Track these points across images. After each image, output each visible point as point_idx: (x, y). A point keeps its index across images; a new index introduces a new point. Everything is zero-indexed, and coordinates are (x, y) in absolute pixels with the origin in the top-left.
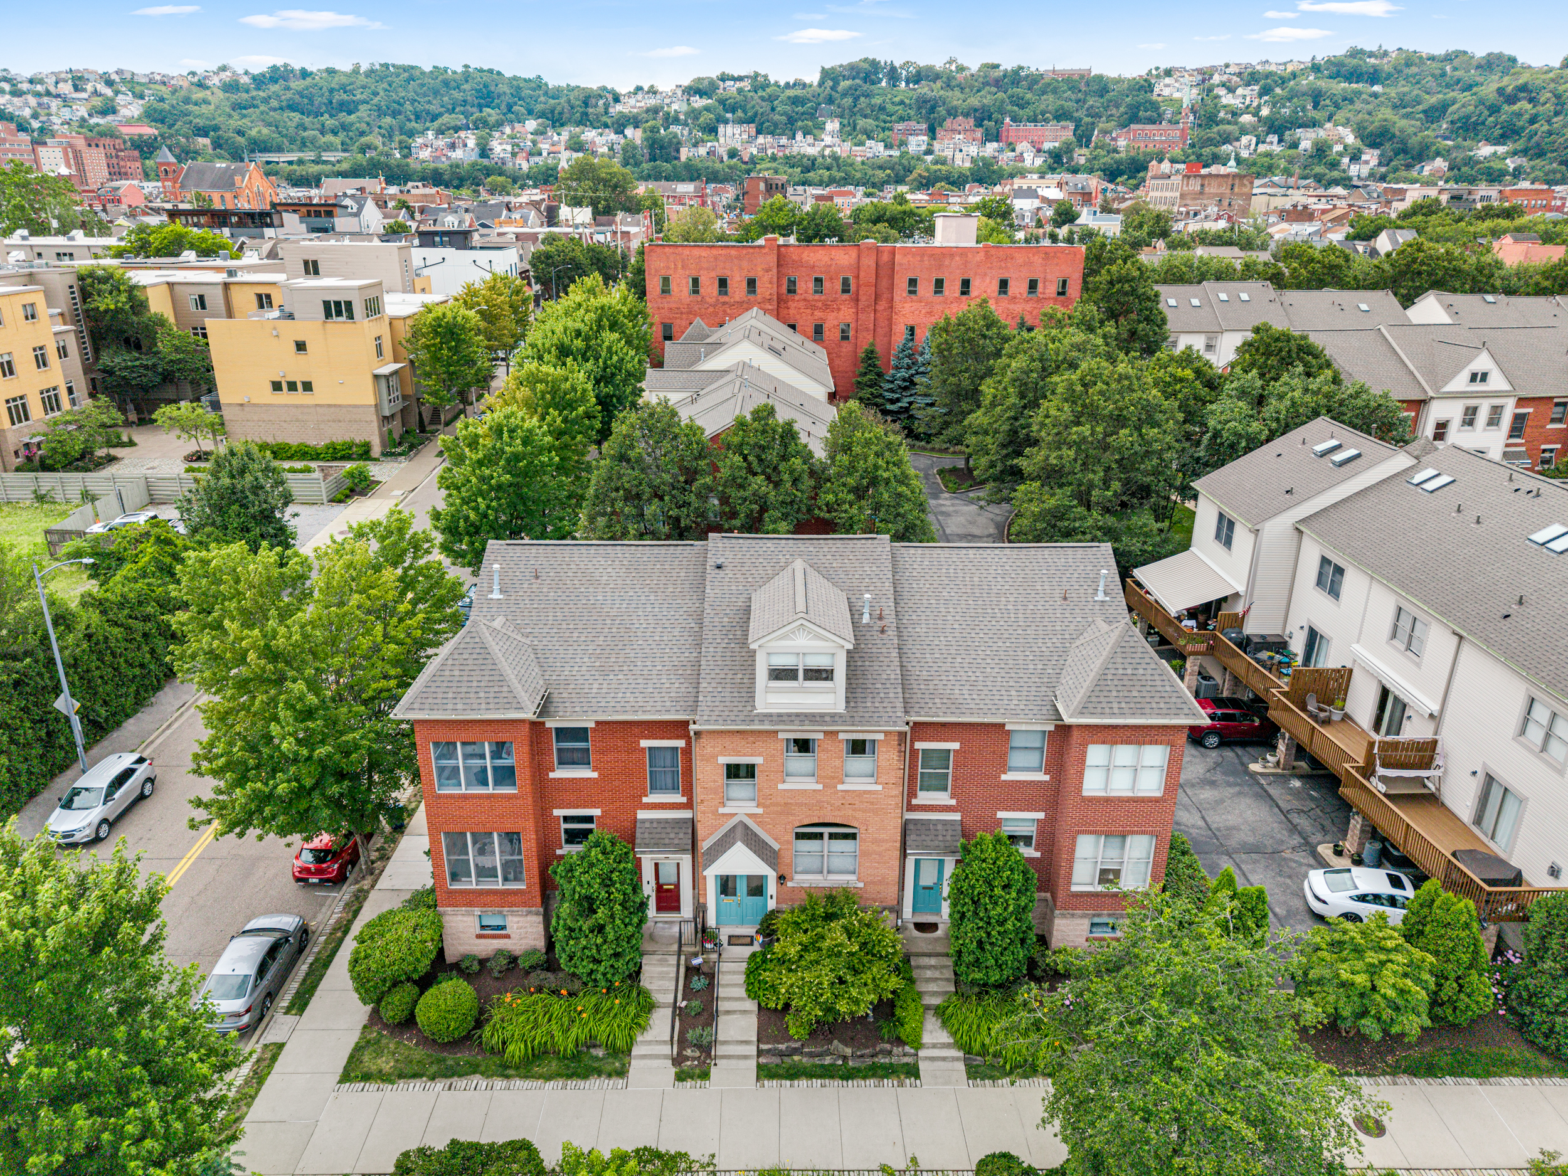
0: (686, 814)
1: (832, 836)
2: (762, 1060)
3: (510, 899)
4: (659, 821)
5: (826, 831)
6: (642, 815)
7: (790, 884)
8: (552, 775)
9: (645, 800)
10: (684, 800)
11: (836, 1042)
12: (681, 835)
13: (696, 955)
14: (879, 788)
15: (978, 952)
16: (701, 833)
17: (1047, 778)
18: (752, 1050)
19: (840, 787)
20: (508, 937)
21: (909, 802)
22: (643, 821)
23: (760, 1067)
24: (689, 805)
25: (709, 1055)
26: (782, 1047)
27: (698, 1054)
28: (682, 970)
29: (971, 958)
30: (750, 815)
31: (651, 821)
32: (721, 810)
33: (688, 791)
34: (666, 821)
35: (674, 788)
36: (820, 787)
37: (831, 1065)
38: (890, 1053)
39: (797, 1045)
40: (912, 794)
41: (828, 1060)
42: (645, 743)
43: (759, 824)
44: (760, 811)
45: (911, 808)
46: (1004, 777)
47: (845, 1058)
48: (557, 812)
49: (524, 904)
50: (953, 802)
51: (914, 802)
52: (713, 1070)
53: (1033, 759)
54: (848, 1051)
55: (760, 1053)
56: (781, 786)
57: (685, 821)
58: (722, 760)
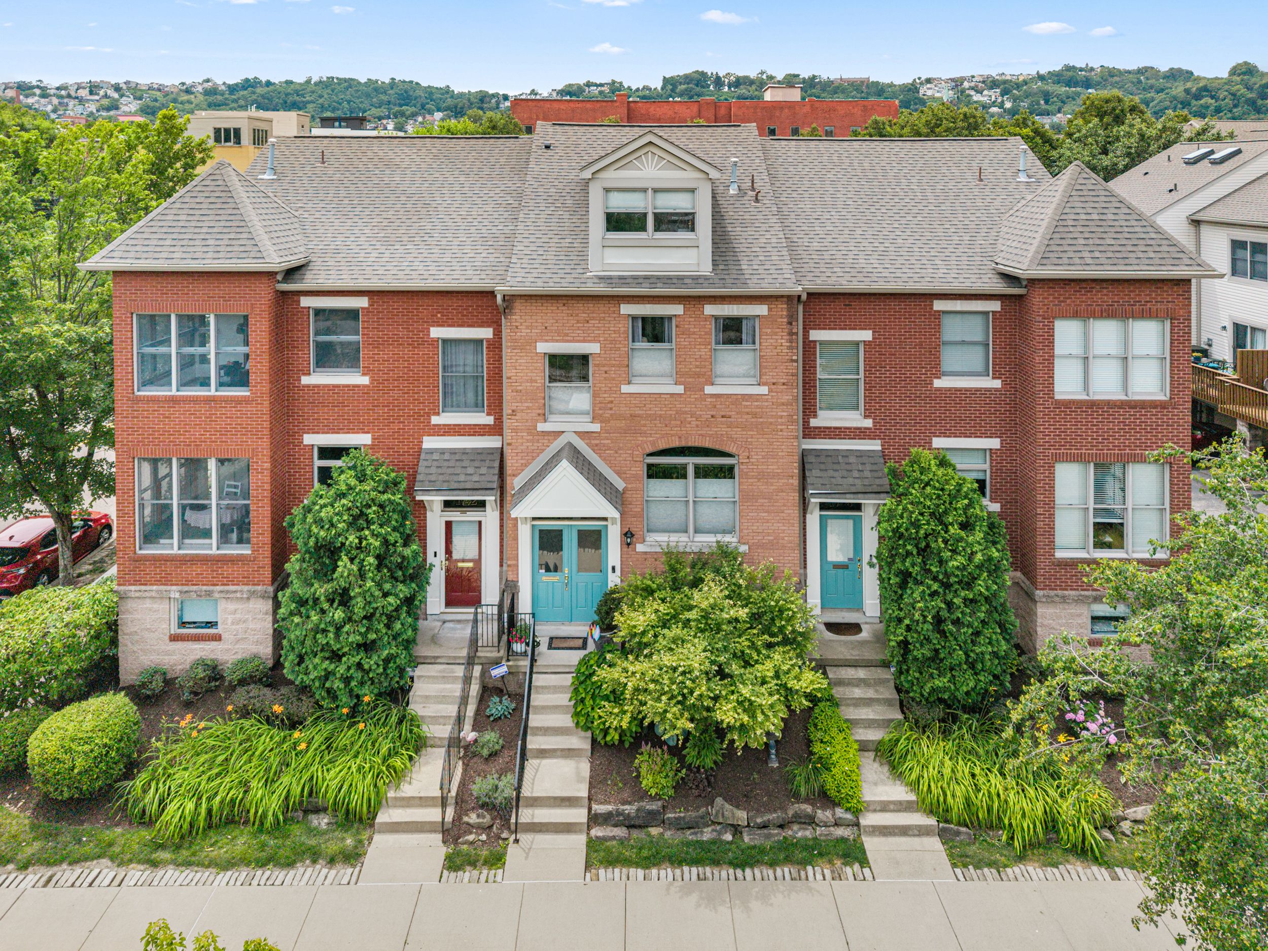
0: (492, 442)
1: (703, 473)
2: (596, 833)
3: (227, 571)
4: (453, 452)
5: (691, 462)
6: (430, 443)
8: (305, 380)
9: (435, 420)
10: (490, 420)
11: (719, 801)
12: (483, 470)
13: (497, 663)
14: (764, 390)
16: (509, 470)
17: (997, 384)
18: (580, 815)
19: (709, 389)
20: (218, 638)
21: (806, 422)
22: (431, 452)
23: (591, 845)
24: (497, 429)
25: (506, 824)
26: (631, 809)
27: (487, 820)
28: (475, 689)
30: (582, 435)
31: (442, 452)
32: (541, 427)
33: (496, 407)
34: (464, 452)
35: (477, 406)
36: (680, 389)
37: (714, 842)
38: (812, 820)
39: (655, 807)
40: (810, 409)
41: (707, 834)
42: (436, 333)
43: (594, 448)
44: (596, 427)
45: (809, 432)
46: (937, 384)
47: (736, 829)
48: (309, 439)
49: (246, 580)
50: (868, 423)
51: (813, 420)
52: (512, 849)
53: (976, 358)
54: (741, 817)
55: (592, 820)
56: (625, 388)
57: (490, 451)
58: (544, 347)
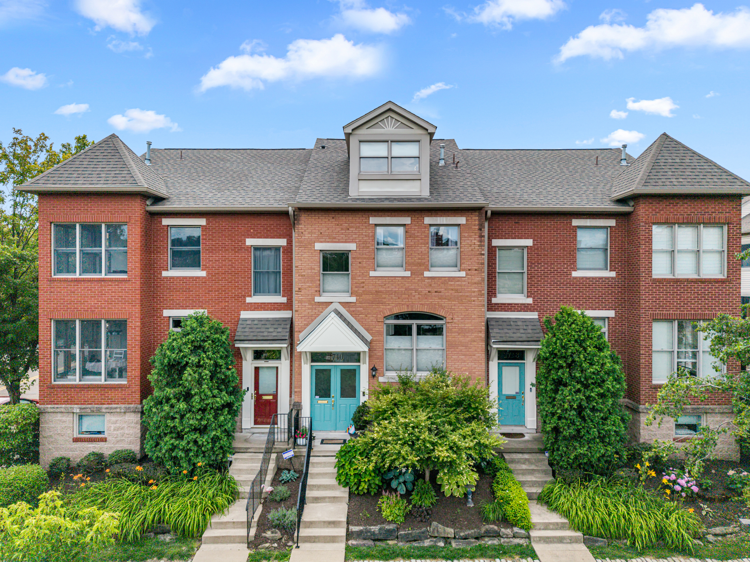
0: (286, 314)
1: (422, 331)
2: (352, 542)
3: (112, 394)
4: (260, 320)
5: (414, 323)
6: (245, 315)
7: (381, 379)
8: (165, 274)
9: (249, 300)
10: (284, 300)
11: (435, 523)
12: (280, 330)
13: (287, 450)
14: (463, 274)
15: (578, 421)
16: (296, 328)
17: (613, 274)
18: (342, 532)
19: (427, 274)
20: (104, 440)
21: (489, 301)
22: (246, 320)
23: (348, 549)
24: (288, 306)
25: (291, 538)
26: (375, 529)
27: (278, 535)
28: (272, 466)
29: (572, 431)
30: (344, 304)
31: (253, 320)
32: (317, 299)
33: (288, 292)
34: (267, 320)
35: (276, 292)
36: (408, 274)
37: (431, 547)
38: (497, 535)
39: (391, 527)
40: (492, 292)
41: (427, 543)
42: (250, 242)
43: (351, 313)
44: (353, 299)
45: (491, 307)
46: (575, 274)
47: (446, 540)
48: (167, 313)
49: (124, 401)
50: (530, 301)
51: (494, 300)
52: (294, 552)
53: (599, 258)
54: (450, 531)
55: (349, 535)
56: (372, 274)
57: (284, 320)
58: (319, 246)
